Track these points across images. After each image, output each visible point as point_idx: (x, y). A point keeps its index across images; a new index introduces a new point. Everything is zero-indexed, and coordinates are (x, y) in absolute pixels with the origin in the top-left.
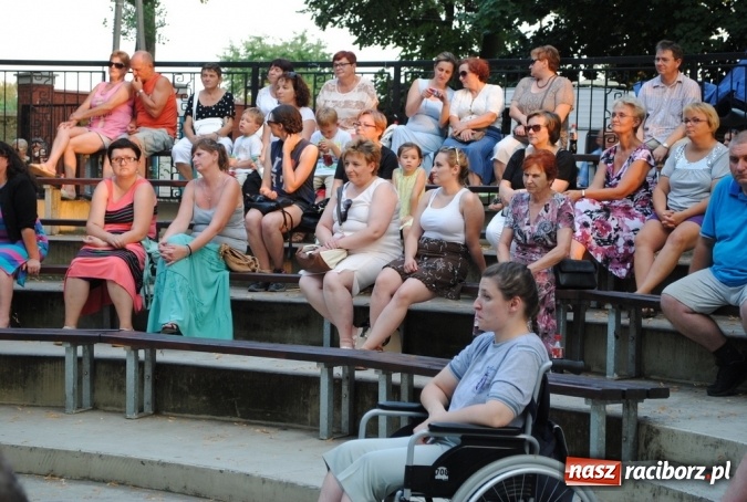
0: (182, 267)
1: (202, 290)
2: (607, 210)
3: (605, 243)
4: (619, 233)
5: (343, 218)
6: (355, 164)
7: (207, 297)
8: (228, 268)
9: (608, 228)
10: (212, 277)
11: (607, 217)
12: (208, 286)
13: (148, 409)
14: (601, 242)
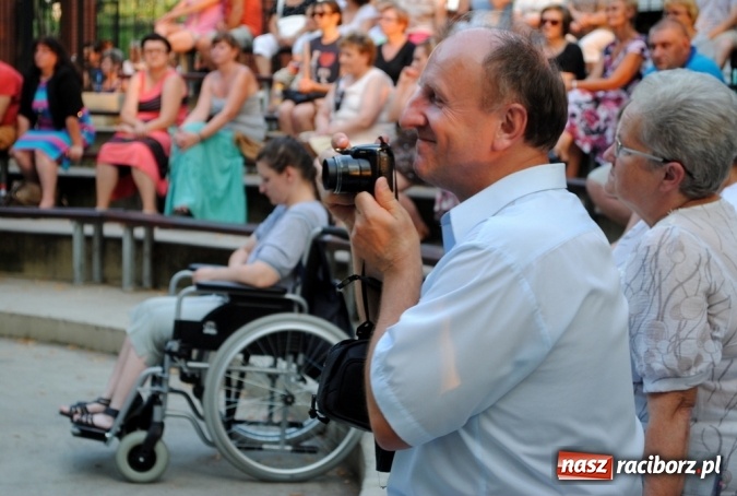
0: (196, 154)
1: (217, 176)
2: (597, 101)
3: (593, 133)
4: (609, 123)
5: (338, 106)
6: (349, 55)
7: (222, 182)
8: (242, 155)
9: (597, 118)
10: (227, 163)
11: (596, 107)
12: (224, 171)
13: (147, 282)
14: (589, 132)
